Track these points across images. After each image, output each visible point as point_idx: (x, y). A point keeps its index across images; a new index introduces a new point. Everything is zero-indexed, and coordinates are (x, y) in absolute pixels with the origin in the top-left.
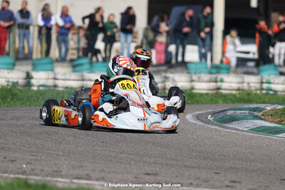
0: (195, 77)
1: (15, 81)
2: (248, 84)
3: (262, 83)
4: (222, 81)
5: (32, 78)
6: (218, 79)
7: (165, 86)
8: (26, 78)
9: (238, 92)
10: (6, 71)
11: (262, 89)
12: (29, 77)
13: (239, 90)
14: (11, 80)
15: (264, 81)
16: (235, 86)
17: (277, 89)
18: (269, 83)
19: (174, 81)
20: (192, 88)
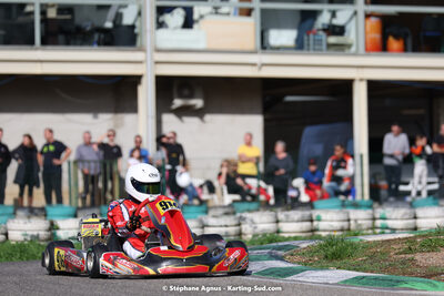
0: (281, 215)
1: (35, 233)
2: (356, 221)
3: (374, 219)
4: (319, 220)
5: (58, 229)
6: (314, 218)
7: (240, 230)
8: (50, 229)
9: (340, 233)
10: (21, 221)
11: (374, 228)
12: (53, 227)
13: (342, 230)
14: (30, 233)
15: (377, 216)
16: (337, 225)
17: (394, 227)
18: (384, 219)
19: (253, 222)
20: (278, 232)
